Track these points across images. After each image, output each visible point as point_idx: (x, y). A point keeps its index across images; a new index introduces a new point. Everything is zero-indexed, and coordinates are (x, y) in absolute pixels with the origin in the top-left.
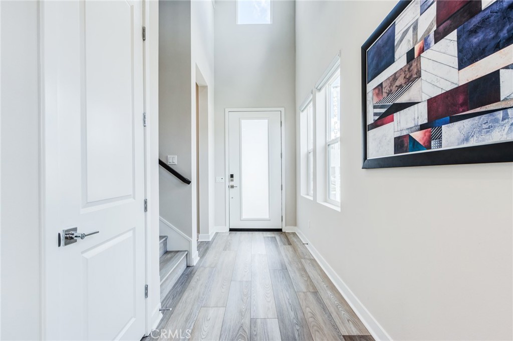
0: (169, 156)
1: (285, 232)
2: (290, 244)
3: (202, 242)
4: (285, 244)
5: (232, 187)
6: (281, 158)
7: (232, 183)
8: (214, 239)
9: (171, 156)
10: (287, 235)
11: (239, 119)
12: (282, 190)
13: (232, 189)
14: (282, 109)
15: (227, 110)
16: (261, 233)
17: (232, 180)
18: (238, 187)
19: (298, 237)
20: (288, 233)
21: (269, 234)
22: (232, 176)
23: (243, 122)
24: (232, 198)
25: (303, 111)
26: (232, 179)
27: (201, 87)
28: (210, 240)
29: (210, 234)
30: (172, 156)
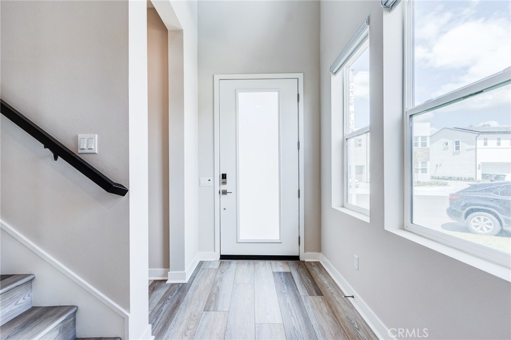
0: (80, 136)
1: (304, 262)
2: (319, 293)
3: (172, 285)
4: (311, 294)
5: (225, 192)
6: (299, 149)
7: (224, 187)
8: (193, 277)
9: (84, 136)
10: (309, 267)
11: (235, 90)
12: (299, 197)
13: (224, 196)
14: (300, 76)
15: (217, 77)
16: (267, 262)
17: (224, 183)
18: (234, 192)
19: (328, 274)
20: (308, 262)
21: (280, 267)
22: (224, 176)
23: (241, 95)
24: (225, 209)
25: (336, 72)
26: (224, 180)
27: (173, 31)
28: (186, 281)
29: (186, 271)
30: (88, 136)
